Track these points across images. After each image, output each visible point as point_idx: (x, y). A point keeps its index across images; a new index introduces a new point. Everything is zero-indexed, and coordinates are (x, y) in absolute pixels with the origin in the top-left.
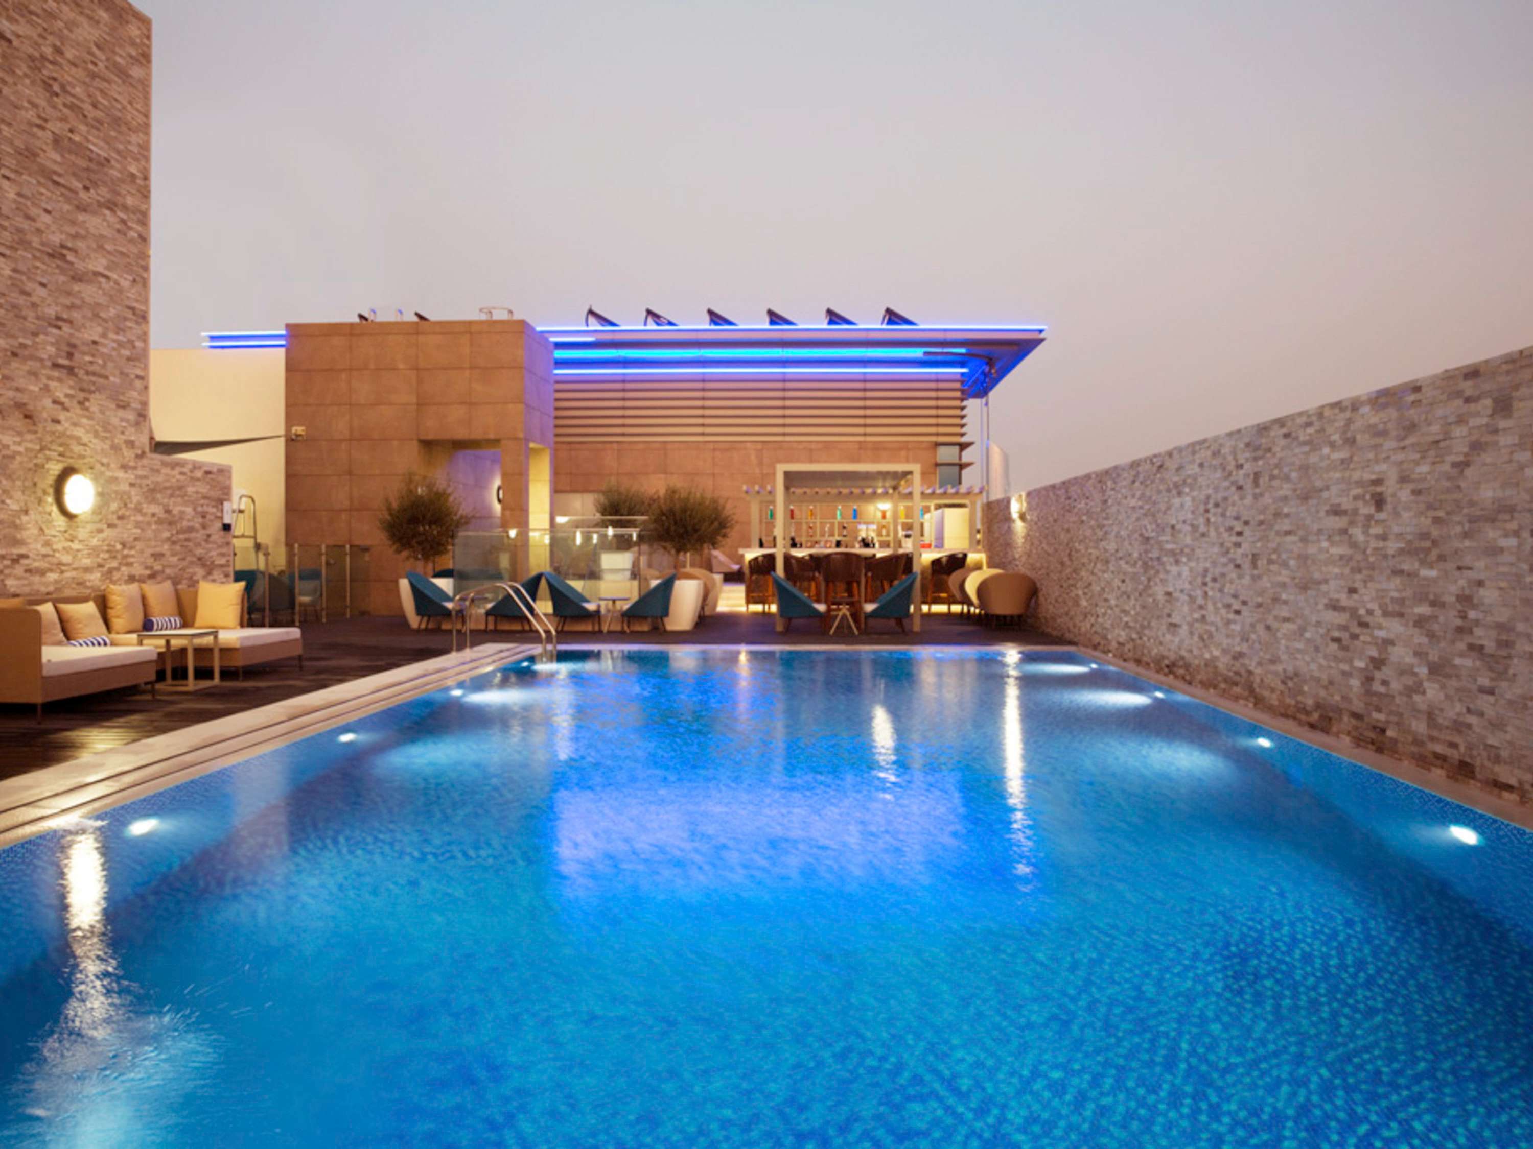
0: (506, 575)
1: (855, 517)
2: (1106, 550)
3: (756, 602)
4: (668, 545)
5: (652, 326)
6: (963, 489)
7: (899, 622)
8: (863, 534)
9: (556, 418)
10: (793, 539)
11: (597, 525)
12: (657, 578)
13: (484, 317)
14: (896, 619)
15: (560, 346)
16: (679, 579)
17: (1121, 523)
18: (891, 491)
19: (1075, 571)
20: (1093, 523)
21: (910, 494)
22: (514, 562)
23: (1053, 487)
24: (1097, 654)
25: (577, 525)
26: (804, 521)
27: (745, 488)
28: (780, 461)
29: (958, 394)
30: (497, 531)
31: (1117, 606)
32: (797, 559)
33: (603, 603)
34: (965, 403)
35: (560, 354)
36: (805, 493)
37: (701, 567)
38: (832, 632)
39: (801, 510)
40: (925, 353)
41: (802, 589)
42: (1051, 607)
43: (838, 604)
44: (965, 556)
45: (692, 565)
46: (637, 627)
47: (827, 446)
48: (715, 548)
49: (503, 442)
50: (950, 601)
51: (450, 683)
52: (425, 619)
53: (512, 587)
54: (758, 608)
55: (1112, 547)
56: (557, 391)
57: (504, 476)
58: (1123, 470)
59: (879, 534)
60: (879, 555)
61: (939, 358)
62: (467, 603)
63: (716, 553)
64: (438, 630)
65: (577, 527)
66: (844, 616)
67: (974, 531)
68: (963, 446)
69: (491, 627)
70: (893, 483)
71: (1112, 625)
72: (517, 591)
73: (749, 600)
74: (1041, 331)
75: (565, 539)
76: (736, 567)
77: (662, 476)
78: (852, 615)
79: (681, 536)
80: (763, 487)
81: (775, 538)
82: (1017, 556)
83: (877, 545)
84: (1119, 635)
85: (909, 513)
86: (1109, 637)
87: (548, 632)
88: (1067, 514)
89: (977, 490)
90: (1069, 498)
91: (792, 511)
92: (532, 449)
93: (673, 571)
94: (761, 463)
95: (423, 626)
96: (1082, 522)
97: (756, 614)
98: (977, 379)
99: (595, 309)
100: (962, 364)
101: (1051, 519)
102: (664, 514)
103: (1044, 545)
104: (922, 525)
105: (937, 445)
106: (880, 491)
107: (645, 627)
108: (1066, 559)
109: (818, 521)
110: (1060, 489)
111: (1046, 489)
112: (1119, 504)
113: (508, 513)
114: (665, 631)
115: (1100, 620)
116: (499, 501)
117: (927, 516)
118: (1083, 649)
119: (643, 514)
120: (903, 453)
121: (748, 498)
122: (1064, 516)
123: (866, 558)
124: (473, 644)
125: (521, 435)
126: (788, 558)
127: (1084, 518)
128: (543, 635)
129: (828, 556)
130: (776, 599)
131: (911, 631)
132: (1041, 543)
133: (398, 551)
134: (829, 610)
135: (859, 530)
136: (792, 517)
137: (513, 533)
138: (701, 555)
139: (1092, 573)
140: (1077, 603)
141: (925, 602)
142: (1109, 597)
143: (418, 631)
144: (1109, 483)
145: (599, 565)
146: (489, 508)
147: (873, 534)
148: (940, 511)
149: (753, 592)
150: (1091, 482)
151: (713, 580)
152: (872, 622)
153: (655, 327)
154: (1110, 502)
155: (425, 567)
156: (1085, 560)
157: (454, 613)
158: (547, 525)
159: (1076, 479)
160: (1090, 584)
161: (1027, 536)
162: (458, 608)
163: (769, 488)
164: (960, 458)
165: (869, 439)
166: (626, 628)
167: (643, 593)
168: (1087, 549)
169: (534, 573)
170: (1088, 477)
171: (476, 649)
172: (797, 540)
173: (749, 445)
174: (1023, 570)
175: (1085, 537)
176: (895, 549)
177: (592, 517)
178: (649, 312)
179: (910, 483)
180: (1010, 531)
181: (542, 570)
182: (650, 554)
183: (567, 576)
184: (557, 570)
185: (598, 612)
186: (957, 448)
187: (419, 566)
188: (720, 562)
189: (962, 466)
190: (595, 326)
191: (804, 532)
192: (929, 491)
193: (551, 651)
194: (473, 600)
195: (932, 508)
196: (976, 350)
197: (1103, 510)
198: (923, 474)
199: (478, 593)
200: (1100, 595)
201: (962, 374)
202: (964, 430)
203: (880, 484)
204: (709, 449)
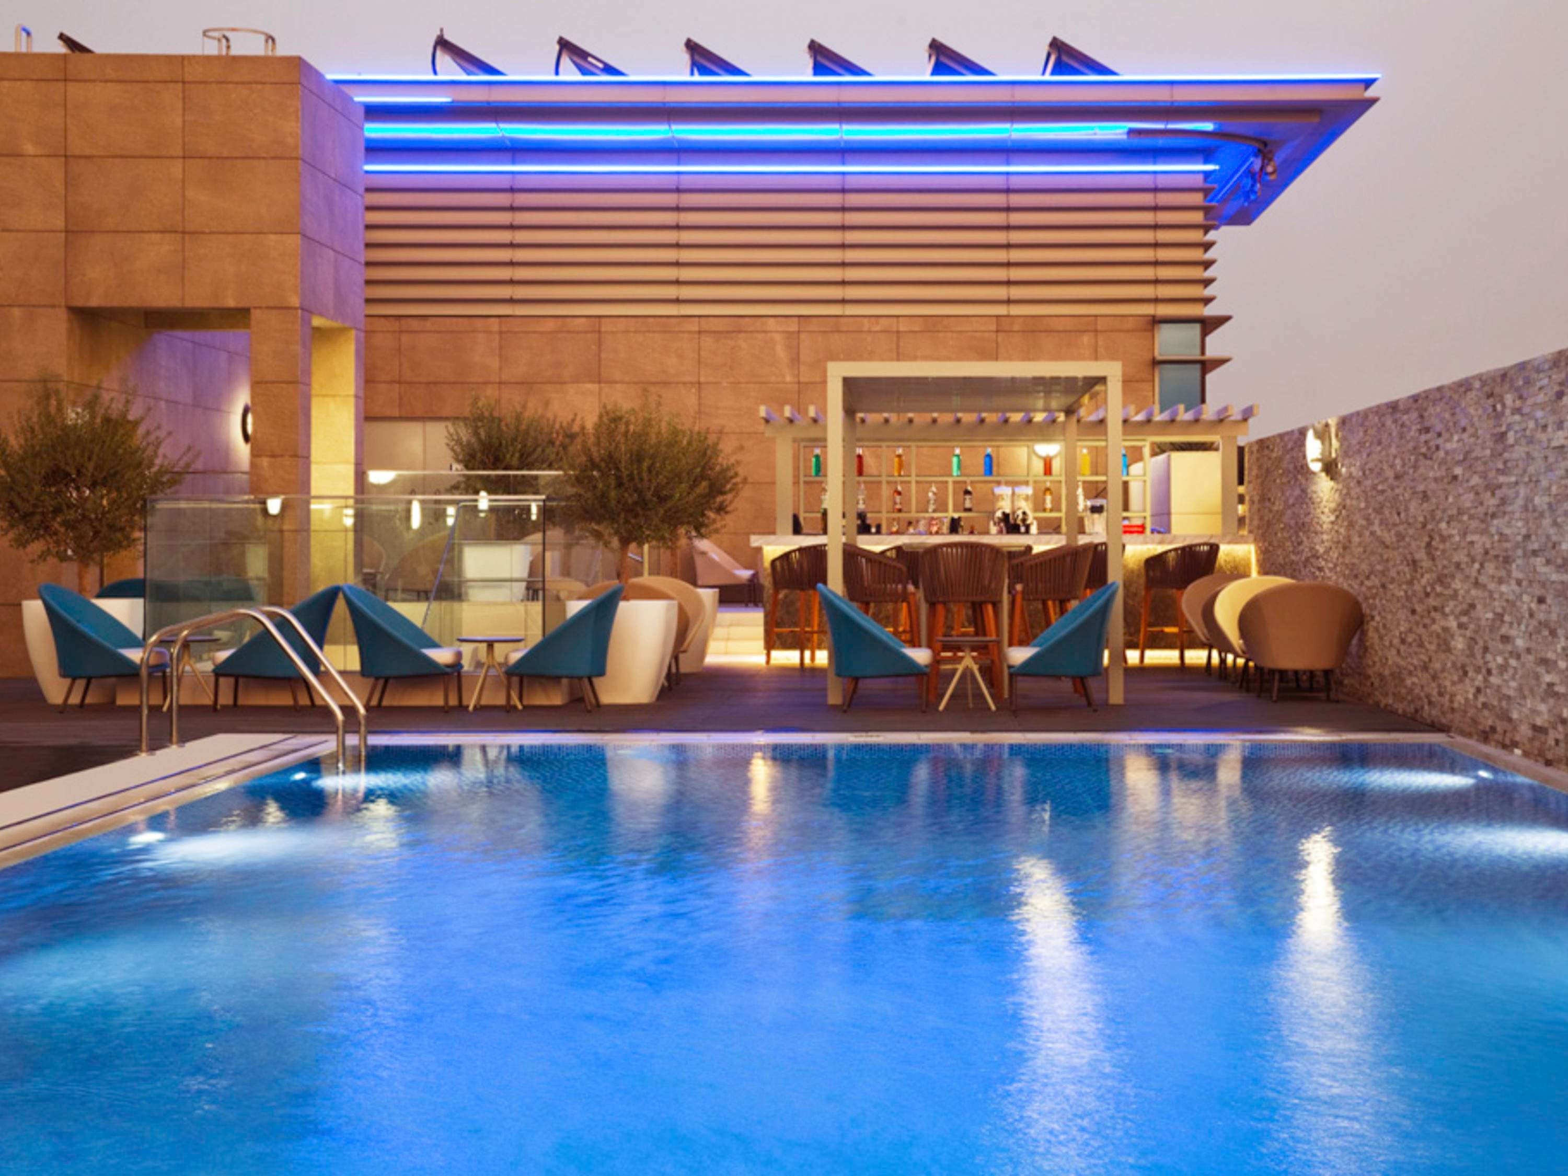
0: (260, 593)
1: (989, 470)
2: (1503, 537)
3: (786, 646)
4: (605, 529)
5: (568, 72)
6: (1209, 411)
7: (1080, 682)
8: (1005, 506)
9: (369, 264)
10: (861, 516)
11: (454, 488)
12: (580, 598)
13: (212, 48)
14: (1073, 678)
15: (375, 112)
16: (626, 598)
17: (1535, 482)
18: (1061, 417)
19: (1441, 580)
20: (1475, 480)
21: (1102, 422)
22: (276, 562)
23: (1393, 407)
24: (1490, 750)
25: (413, 487)
26: (884, 479)
27: (763, 411)
28: (835, 358)
29: (1197, 217)
30: (242, 501)
31: (1528, 651)
32: (869, 555)
33: (467, 649)
34: (1212, 236)
35: (376, 130)
36: (887, 421)
37: (673, 574)
38: (941, 707)
39: (878, 457)
40: (1131, 132)
41: (884, 620)
42: (1392, 655)
43: (957, 648)
44: (1214, 548)
45: (656, 571)
46: (540, 699)
47: (932, 325)
48: (702, 536)
49: (256, 315)
50: (1185, 642)
51: (134, 816)
52: (80, 684)
53: (271, 616)
54: (788, 657)
55: (1515, 527)
56: (369, 208)
57: (256, 385)
58: (1538, 370)
59: (1039, 506)
60: (1037, 549)
61: (1161, 142)
62: (175, 650)
63: (703, 544)
64: (109, 708)
65: (413, 492)
66: (967, 673)
67: (1230, 500)
68: (1209, 325)
69: (225, 699)
70: (1066, 401)
71: (1520, 689)
72: (284, 624)
73: (772, 642)
74: (1368, 83)
75: (388, 518)
76: (745, 574)
77: (594, 387)
78: (983, 670)
79: (631, 511)
80: (800, 408)
81: (825, 514)
82: (1321, 549)
83: (1034, 529)
84: (1534, 711)
85: (1099, 464)
86: (1515, 715)
87: (349, 710)
88: (1423, 462)
89: (1236, 414)
90: (1427, 430)
91: (860, 457)
92: (317, 329)
93: (614, 583)
94: (795, 360)
95: (75, 699)
96: (1455, 478)
97: (785, 672)
98: (1237, 184)
99: (448, 37)
100: (1206, 154)
101: (1390, 474)
102: (595, 466)
103: (1376, 528)
104: (1126, 485)
105: (1156, 321)
106: (1039, 417)
107: (557, 699)
108: (1421, 555)
109: (913, 479)
110: (1407, 411)
111: (1378, 411)
112: (1531, 441)
113: (265, 462)
114: (598, 705)
115: (1494, 680)
116: (246, 437)
117: (1136, 469)
118: (1460, 739)
119: (550, 467)
120: (1086, 339)
121: (769, 432)
122: (1415, 467)
123: (1011, 555)
124: (185, 738)
125: (295, 301)
126: (851, 554)
127: (1458, 471)
128: (340, 716)
129: (936, 548)
130: (828, 638)
131: (1106, 704)
132: (1370, 522)
133: (21, 543)
134: (937, 661)
135: (996, 498)
136: (860, 472)
137: (274, 506)
138: (673, 549)
139: (1477, 584)
140: (1445, 646)
141: (1132, 645)
142: (1513, 632)
143: (64, 709)
144: (1509, 399)
145: (459, 572)
146: (223, 452)
147: (1025, 506)
148: (1162, 457)
149: (778, 625)
150: (1472, 395)
151: (699, 602)
152: (1023, 684)
153: (580, 78)
154: (1511, 438)
155: (81, 577)
156: (1460, 557)
157: (144, 672)
158: (349, 489)
159: (1440, 389)
160: (1472, 606)
161: (1341, 509)
162: (152, 661)
163: (812, 412)
164: (1203, 351)
165: (1015, 310)
166: (515, 701)
167: (550, 631)
168: (1464, 534)
169: (320, 587)
170: (1464, 386)
171: (190, 745)
172: (871, 518)
173: (771, 324)
174: (1333, 578)
175: (1461, 512)
176: (1071, 536)
177: (445, 472)
178: (565, 46)
179: (1101, 402)
180: (1305, 498)
181: (340, 583)
182: (568, 547)
183: (390, 592)
184: (370, 580)
185: (456, 666)
186: (1197, 328)
187: (69, 573)
188: (713, 564)
189: (1207, 366)
190: (450, 70)
191: (885, 505)
192: (1140, 417)
193: (356, 748)
194: (186, 645)
195: (1147, 451)
196: (1234, 125)
197: (1496, 455)
198: (1127, 382)
199: (198, 629)
200: (1492, 629)
201: (1207, 174)
202: (1208, 292)
203: (1040, 404)
204: (690, 332)
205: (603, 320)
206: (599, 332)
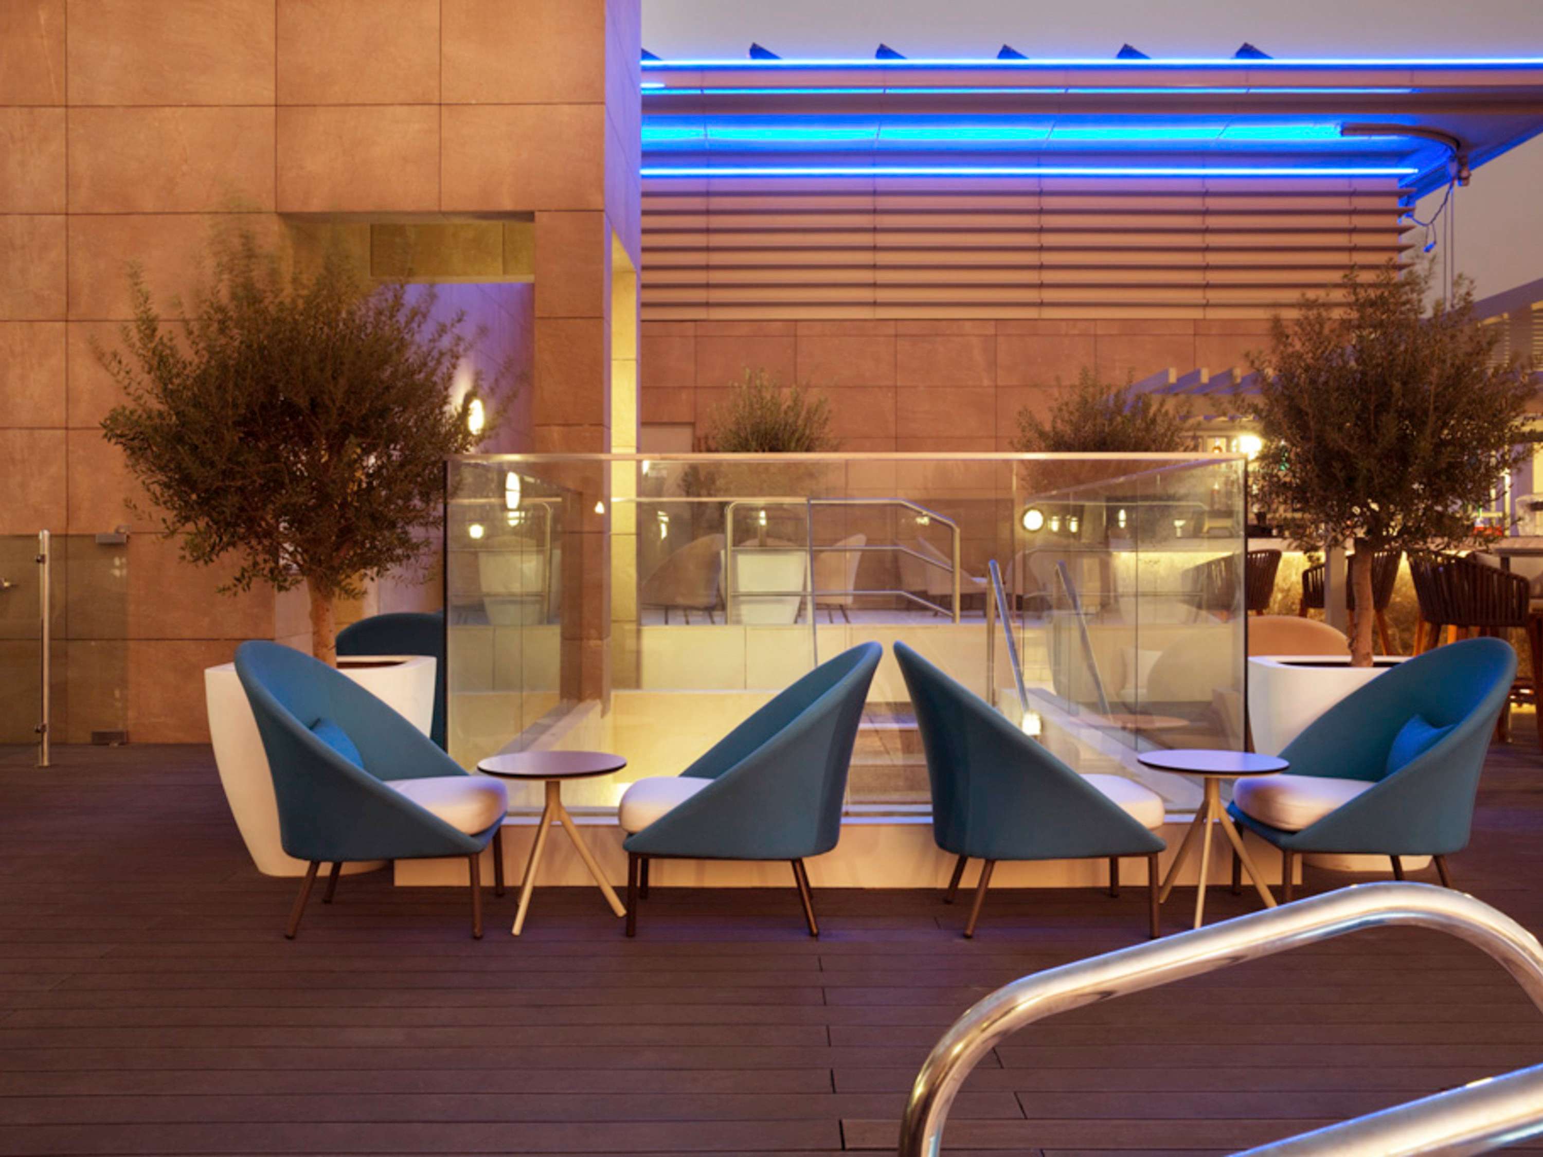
47: (1130, 329)
49: (543, 221)
113: (555, 433)
125: (597, 201)
133: (202, 553)
173: (968, 326)
204: (886, 336)
205: (799, 324)
206: (796, 336)
